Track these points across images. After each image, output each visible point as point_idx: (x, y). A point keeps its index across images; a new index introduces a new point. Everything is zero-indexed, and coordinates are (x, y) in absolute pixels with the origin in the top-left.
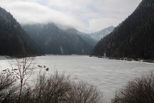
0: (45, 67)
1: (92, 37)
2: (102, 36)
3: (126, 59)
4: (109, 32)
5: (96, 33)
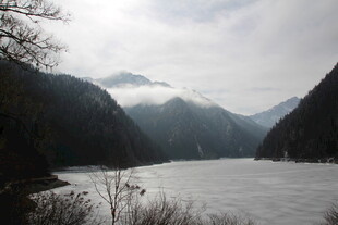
0: (138, 187)
1: (257, 122)
2: (276, 119)
3: (331, 161)
4: (291, 110)
5: (264, 113)
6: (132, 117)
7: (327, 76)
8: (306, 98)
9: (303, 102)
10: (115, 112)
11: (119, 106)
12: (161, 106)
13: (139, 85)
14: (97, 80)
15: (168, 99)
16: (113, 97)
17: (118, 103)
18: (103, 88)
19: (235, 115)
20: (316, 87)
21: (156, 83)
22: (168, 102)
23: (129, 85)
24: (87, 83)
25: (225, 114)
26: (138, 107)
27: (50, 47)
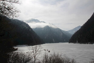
0: (48, 50)
1: (69, 32)
2: (74, 32)
3: (89, 43)
4: (79, 29)
5: (71, 30)
6: (35, 31)
7: (89, 20)
8: (83, 26)
9: (82, 27)
10: (30, 30)
11: (31, 28)
12: (43, 28)
13: (37, 22)
14: (25, 21)
15: (45, 26)
16: (29, 25)
17: (31, 27)
18: (27, 23)
19: (63, 31)
20: (86, 23)
21: (41, 22)
22: (45, 27)
23: (34, 22)
24: (22, 22)
25: (60, 30)
26: (36, 28)
27: (16, 11)
